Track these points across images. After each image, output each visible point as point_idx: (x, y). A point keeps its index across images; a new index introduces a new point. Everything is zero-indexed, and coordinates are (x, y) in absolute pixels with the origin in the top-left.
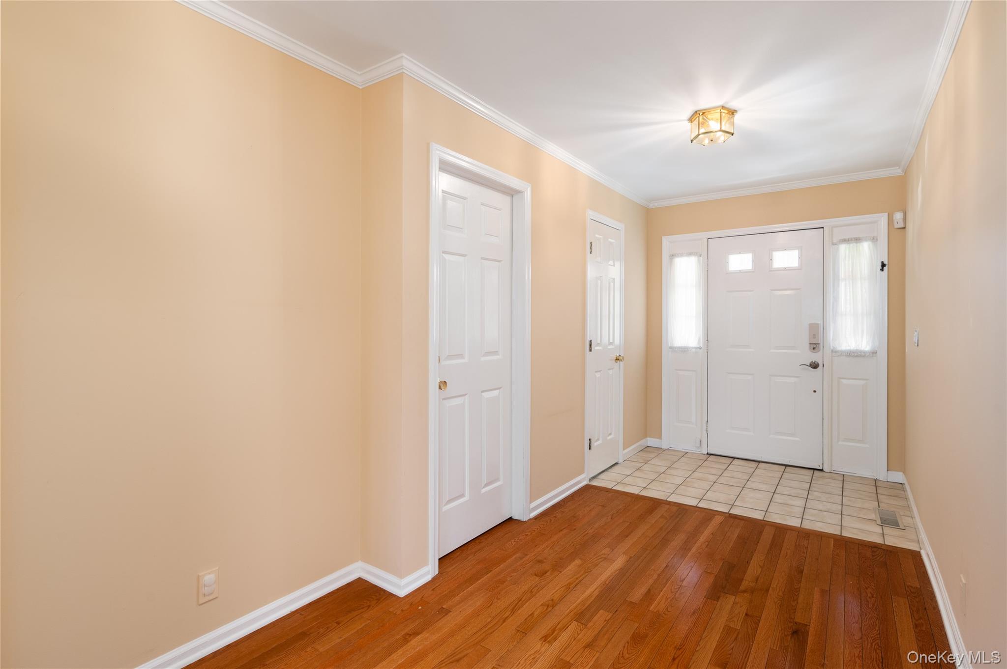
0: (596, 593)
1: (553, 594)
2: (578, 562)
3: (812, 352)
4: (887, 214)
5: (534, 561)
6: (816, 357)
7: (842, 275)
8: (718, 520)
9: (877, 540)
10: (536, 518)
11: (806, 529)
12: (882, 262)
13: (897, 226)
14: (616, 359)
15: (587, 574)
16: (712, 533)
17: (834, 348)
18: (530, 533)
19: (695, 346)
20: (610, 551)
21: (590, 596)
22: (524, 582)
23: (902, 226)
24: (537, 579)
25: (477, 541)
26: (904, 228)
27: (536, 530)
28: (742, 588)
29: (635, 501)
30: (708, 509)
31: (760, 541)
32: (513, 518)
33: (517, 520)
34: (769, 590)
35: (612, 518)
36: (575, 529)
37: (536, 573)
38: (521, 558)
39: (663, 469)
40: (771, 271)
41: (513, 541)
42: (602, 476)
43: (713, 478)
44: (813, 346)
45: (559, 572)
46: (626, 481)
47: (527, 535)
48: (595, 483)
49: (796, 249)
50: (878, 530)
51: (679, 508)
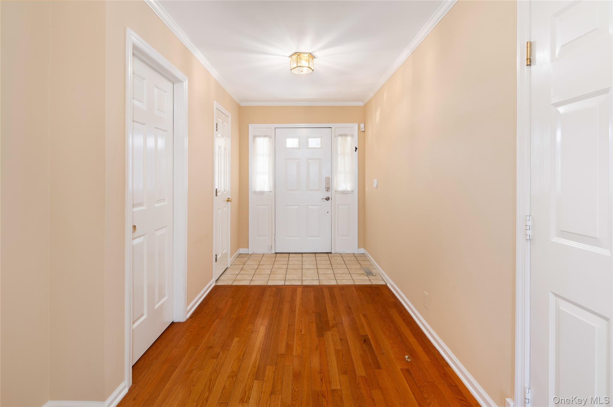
0: (259, 356)
1: (231, 367)
2: (236, 339)
3: (327, 192)
4: (357, 124)
5: (206, 348)
6: (328, 194)
7: (339, 153)
8: (299, 290)
9: (368, 283)
10: (191, 317)
11: (339, 285)
12: (356, 147)
13: (362, 130)
14: (227, 201)
15: (246, 345)
16: (301, 299)
17: (336, 189)
18: (192, 330)
19: (268, 191)
20: (252, 326)
21: (256, 360)
22: (207, 366)
23: (364, 130)
24: (215, 360)
25: (154, 347)
26: (364, 131)
27: (196, 325)
28: (331, 325)
29: (250, 290)
30: (290, 285)
31: (325, 297)
32: (174, 322)
33: (177, 322)
34: (342, 322)
35: (242, 304)
36: (223, 318)
37: (212, 356)
38: (196, 350)
39: (256, 267)
40: (308, 149)
41: (183, 339)
42: (222, 278)
43: (285, 266)
44: (327, 189)
45: (227, 351)
46: (239, 277)
47: (191, 331)
48: (220, 283)
49: (319, 138)
50: (366, 278)
51: (277, 288)
